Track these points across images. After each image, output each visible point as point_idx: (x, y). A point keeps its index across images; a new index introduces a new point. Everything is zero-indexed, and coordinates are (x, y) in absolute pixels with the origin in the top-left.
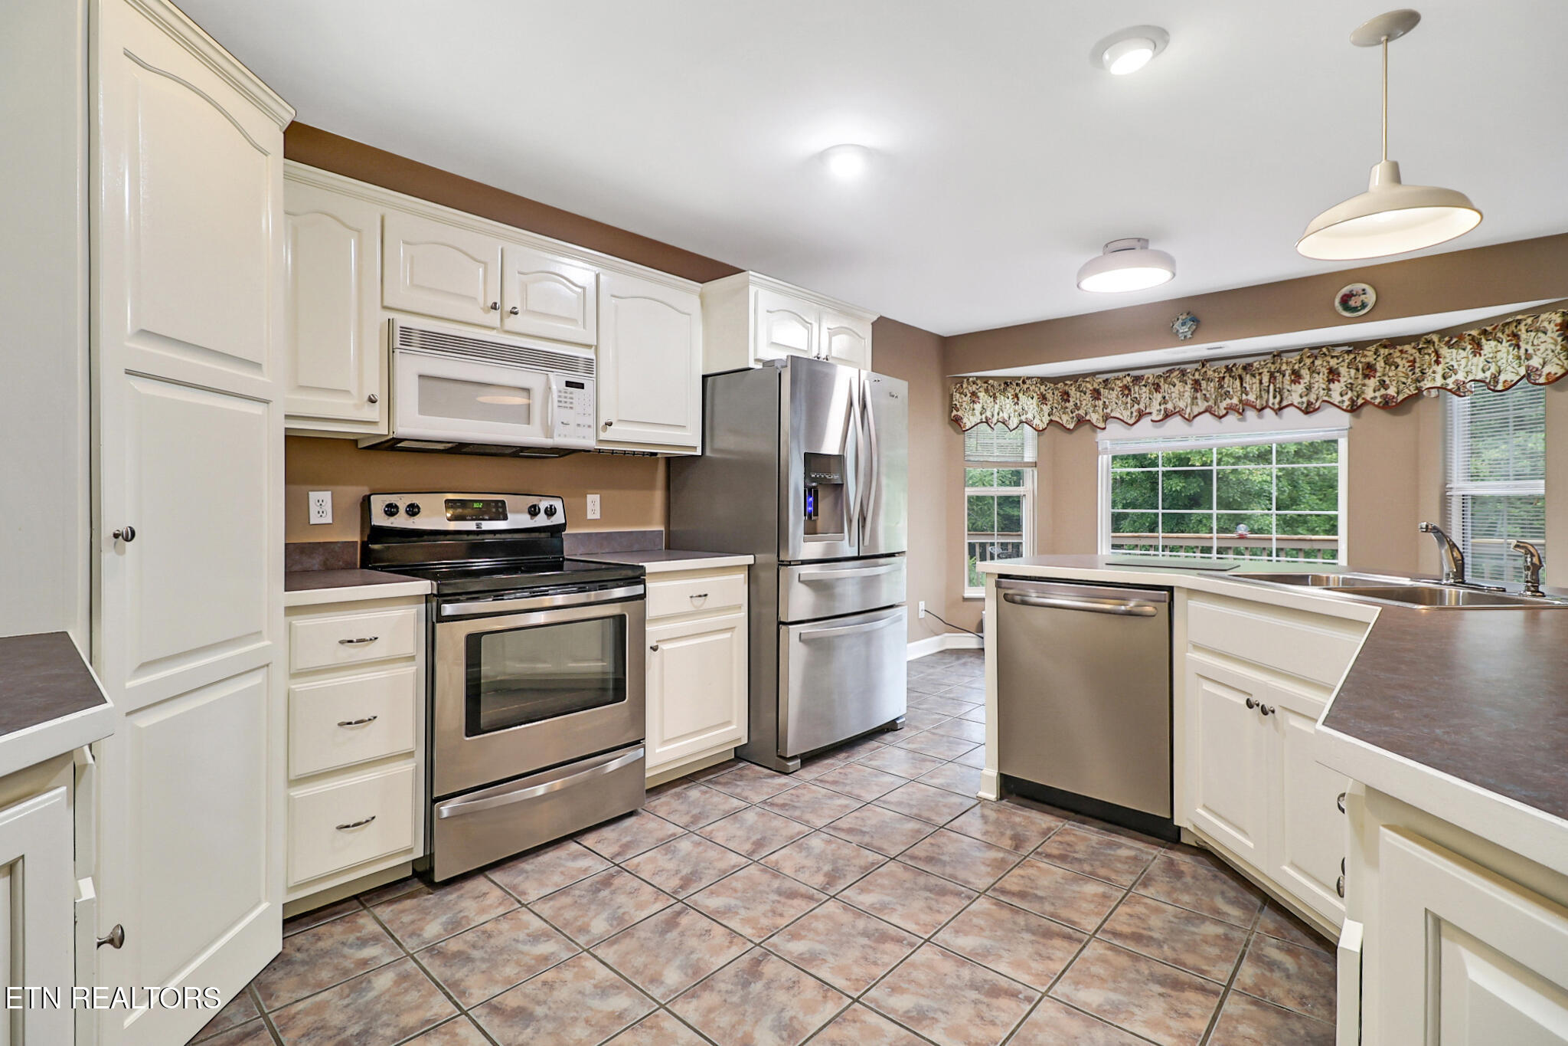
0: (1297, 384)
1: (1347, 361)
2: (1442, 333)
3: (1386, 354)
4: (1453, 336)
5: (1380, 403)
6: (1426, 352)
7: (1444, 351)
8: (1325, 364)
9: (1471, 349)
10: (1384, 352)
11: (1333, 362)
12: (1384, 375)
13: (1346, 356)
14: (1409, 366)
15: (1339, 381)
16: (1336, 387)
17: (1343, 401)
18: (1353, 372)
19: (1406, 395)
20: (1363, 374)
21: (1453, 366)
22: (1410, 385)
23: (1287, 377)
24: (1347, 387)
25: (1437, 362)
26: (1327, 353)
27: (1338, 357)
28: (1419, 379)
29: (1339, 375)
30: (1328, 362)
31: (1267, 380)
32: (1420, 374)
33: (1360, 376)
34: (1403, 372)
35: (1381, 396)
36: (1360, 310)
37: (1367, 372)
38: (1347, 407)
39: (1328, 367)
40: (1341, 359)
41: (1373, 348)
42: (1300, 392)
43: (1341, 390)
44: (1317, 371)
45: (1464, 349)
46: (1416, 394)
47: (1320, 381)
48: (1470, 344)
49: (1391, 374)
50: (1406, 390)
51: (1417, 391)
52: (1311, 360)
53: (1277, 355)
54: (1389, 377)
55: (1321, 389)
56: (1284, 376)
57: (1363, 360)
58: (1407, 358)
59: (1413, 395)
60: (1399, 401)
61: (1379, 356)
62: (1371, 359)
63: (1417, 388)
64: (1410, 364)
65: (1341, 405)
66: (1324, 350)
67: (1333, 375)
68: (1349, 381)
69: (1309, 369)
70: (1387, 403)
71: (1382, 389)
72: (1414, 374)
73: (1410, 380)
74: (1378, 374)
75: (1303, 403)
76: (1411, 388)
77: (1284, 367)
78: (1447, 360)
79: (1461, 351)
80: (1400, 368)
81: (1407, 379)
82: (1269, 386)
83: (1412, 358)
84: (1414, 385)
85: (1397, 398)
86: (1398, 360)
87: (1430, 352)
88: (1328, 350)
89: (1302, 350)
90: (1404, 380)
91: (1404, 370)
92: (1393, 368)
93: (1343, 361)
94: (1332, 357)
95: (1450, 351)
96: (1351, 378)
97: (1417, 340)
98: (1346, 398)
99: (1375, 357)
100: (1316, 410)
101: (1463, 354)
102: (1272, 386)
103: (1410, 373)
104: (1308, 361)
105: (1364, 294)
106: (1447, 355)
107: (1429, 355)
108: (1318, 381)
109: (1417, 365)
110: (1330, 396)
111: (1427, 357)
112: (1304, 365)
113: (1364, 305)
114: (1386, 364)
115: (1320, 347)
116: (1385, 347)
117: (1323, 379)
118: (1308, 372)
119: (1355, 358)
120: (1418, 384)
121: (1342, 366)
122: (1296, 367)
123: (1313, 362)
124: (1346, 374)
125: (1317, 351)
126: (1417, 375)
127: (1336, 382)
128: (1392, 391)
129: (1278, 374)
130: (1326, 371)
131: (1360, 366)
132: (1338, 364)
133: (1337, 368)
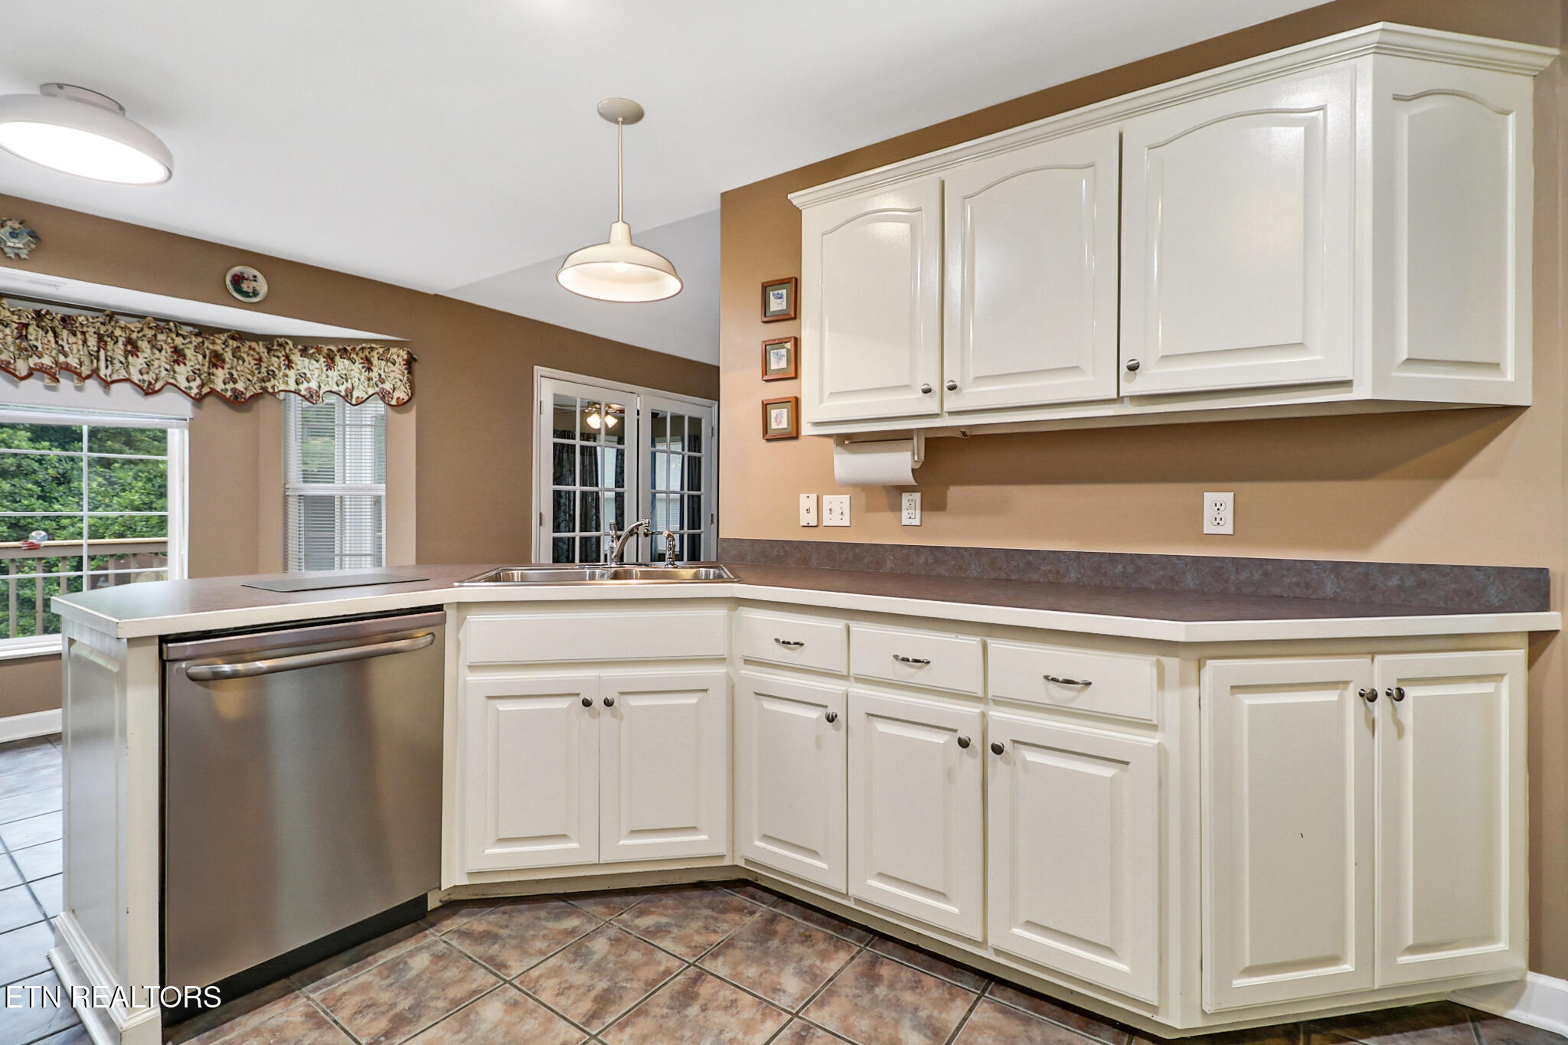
0: (135, 357)
1: (194, 344)
2: (296, 339)
3: (235, 346)
4: (307, 346)
5: (231, 396)
6: (276, 354)
7: (296, 357)
8: (169, 340)
9: (324, 362)
10: (233, 344)
11: (179, 341)
12: (232, 368)
13: (193, 338)
14: (255, 364)
15: (185, 364)
16: (182, 371)
17: (190, 388)
18: (200, 357)
19: (252, 393)
20: (210, 361)
21: (305, 374)
22: (255, 384)
23: (120, 345)
24: (195, 373)
25: (289, 367)
26: (174, 329)
27: (184, 337)
28: (265, 379)
29: (184, 357)
30: (173, 339)
31: (95, 343)
32: (266, 374)
33: (207, 364)
34: (249, 369)
35: (232, 389)
36: (250, 297)
37: (214, 360)
38: (196, 394)
39: (172, 345)
40: (188, 340)
41: (223, 337)
42: (140, 367)
43: (187, 375)
44: (159, 347)
45: (317, 361)
46: (261, 393)
47: (162, 359)
48: (324, 357)
49: (239, 369)
50: (252, 388)
51: (261, 391)
52: (153, 332)
53: (112, 315)
54: (237, 371)
55: (162, 369)
56: (116, 342)
57: (211, 347)
58: (253, 355)
59: (258, 393)
60: (247, 397)
61: (227, 346)
62: (218, 348)
63: (262, 388)
64: (256, 362)
65: (188, 391)
66: (172, 324)
67: (179, 356)
68: (197, 367)
69: (149, 342)
70: (236, 398)
71: (231, 382)
72: (259, 373)
73: (255, 378)
74: (227, 366)
75: (144, 381)
76: (256, 386)
77: (118, 332)
78: (299, 368)
79: (313, 362)
80: (246, 364)
81: (253, 376)
82: (98, 351)
83: (257, 357)
84: (259, 384)
85: (245, 394)
86: (245, 356)
87: (280, 355)
88: (175, 326)
89: (144, 317)
90: (250, 377)
91: (249, 367)
92: (241, 362)
93: (191, 342)
94: (178, 335)
95: (302, 359)
96: (199, 364)
97: (270, 341)
98: (194, 385)
99: (224, 346)
100: (155, 392)
101: (317, 365)
102: (102, 353)
103: (256, 372)
104: (150, 333)
105: (255, 281)
106: (299, 363)
107: (278, 357)
108: (159, 359)
109: (264, 365)
110: (174, 378)
111: (275, 359)
112: (144, 336)
113: (255, 294)
114: (234, 356)
115: (167, 321)
116: (233, 338)
117: (166, 358)
118: (149, 346)
119: (203, 342)
120: (263, 384)
121: (188, 348)
122: (134, 336)
123: (155, 336)
124: (193, 358)
125: (163, 324)
126: (263, 375)
127: (182, 365)
128: (240, 386)
129: (109, 339)
130: (169, 350)
131: (207, 352)
132: (183, 344)
133: (183, 349)
